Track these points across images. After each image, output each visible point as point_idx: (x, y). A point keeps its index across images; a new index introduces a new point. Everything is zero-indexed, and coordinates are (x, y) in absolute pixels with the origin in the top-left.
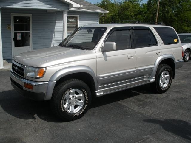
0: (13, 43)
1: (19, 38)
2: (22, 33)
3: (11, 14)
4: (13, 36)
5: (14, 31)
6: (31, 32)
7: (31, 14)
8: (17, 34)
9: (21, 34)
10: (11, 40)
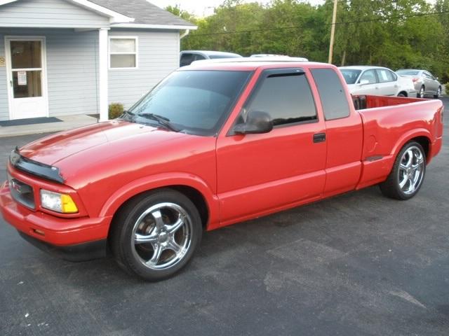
0: (11, 90)
1: (22, 81)
2: (27, 72)
3: (6, 37)
4: (10, 78)
5: (13, 68)
6: (44, 69)
7: (44, 37)
8: (19, 74)
9: (25, 74)
10: (6, 85)
